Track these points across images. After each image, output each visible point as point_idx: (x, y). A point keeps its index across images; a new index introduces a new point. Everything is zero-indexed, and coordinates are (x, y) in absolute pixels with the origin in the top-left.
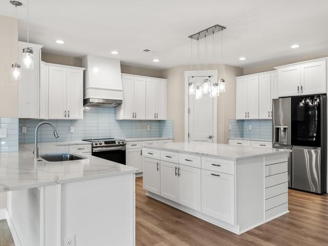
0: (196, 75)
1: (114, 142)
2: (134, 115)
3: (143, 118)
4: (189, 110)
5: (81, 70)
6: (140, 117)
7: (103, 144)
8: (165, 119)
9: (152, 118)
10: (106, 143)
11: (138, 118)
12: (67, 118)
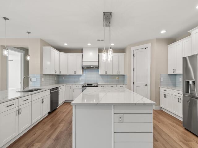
0: (138, 49)
1: (92, 85)
2: (106, 72)
3: (111, 74)
4: (134, 69)
5: (81, 54)
6: (109, 73)
7: (86, 86)
8: (125, 74)
9: (116, 74)
10: (88, 85)
11: (108, 74)
12: (75, 74)
